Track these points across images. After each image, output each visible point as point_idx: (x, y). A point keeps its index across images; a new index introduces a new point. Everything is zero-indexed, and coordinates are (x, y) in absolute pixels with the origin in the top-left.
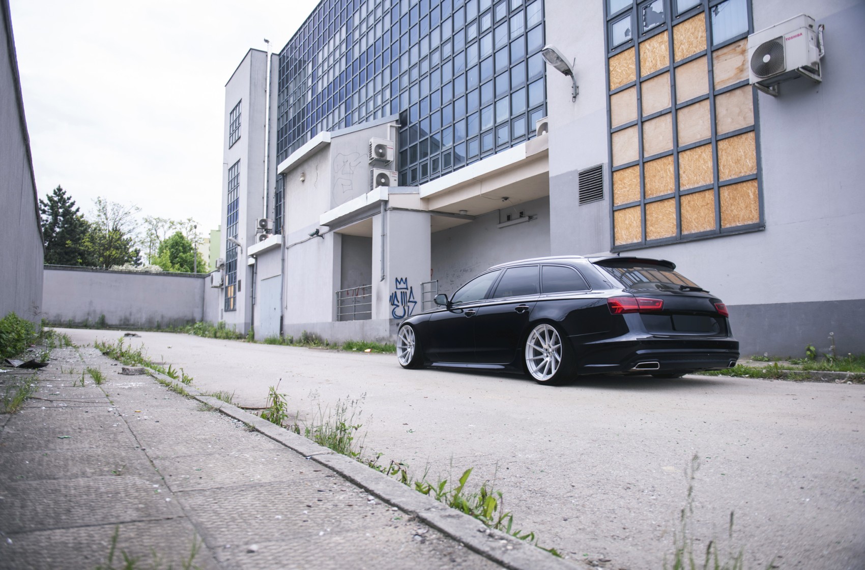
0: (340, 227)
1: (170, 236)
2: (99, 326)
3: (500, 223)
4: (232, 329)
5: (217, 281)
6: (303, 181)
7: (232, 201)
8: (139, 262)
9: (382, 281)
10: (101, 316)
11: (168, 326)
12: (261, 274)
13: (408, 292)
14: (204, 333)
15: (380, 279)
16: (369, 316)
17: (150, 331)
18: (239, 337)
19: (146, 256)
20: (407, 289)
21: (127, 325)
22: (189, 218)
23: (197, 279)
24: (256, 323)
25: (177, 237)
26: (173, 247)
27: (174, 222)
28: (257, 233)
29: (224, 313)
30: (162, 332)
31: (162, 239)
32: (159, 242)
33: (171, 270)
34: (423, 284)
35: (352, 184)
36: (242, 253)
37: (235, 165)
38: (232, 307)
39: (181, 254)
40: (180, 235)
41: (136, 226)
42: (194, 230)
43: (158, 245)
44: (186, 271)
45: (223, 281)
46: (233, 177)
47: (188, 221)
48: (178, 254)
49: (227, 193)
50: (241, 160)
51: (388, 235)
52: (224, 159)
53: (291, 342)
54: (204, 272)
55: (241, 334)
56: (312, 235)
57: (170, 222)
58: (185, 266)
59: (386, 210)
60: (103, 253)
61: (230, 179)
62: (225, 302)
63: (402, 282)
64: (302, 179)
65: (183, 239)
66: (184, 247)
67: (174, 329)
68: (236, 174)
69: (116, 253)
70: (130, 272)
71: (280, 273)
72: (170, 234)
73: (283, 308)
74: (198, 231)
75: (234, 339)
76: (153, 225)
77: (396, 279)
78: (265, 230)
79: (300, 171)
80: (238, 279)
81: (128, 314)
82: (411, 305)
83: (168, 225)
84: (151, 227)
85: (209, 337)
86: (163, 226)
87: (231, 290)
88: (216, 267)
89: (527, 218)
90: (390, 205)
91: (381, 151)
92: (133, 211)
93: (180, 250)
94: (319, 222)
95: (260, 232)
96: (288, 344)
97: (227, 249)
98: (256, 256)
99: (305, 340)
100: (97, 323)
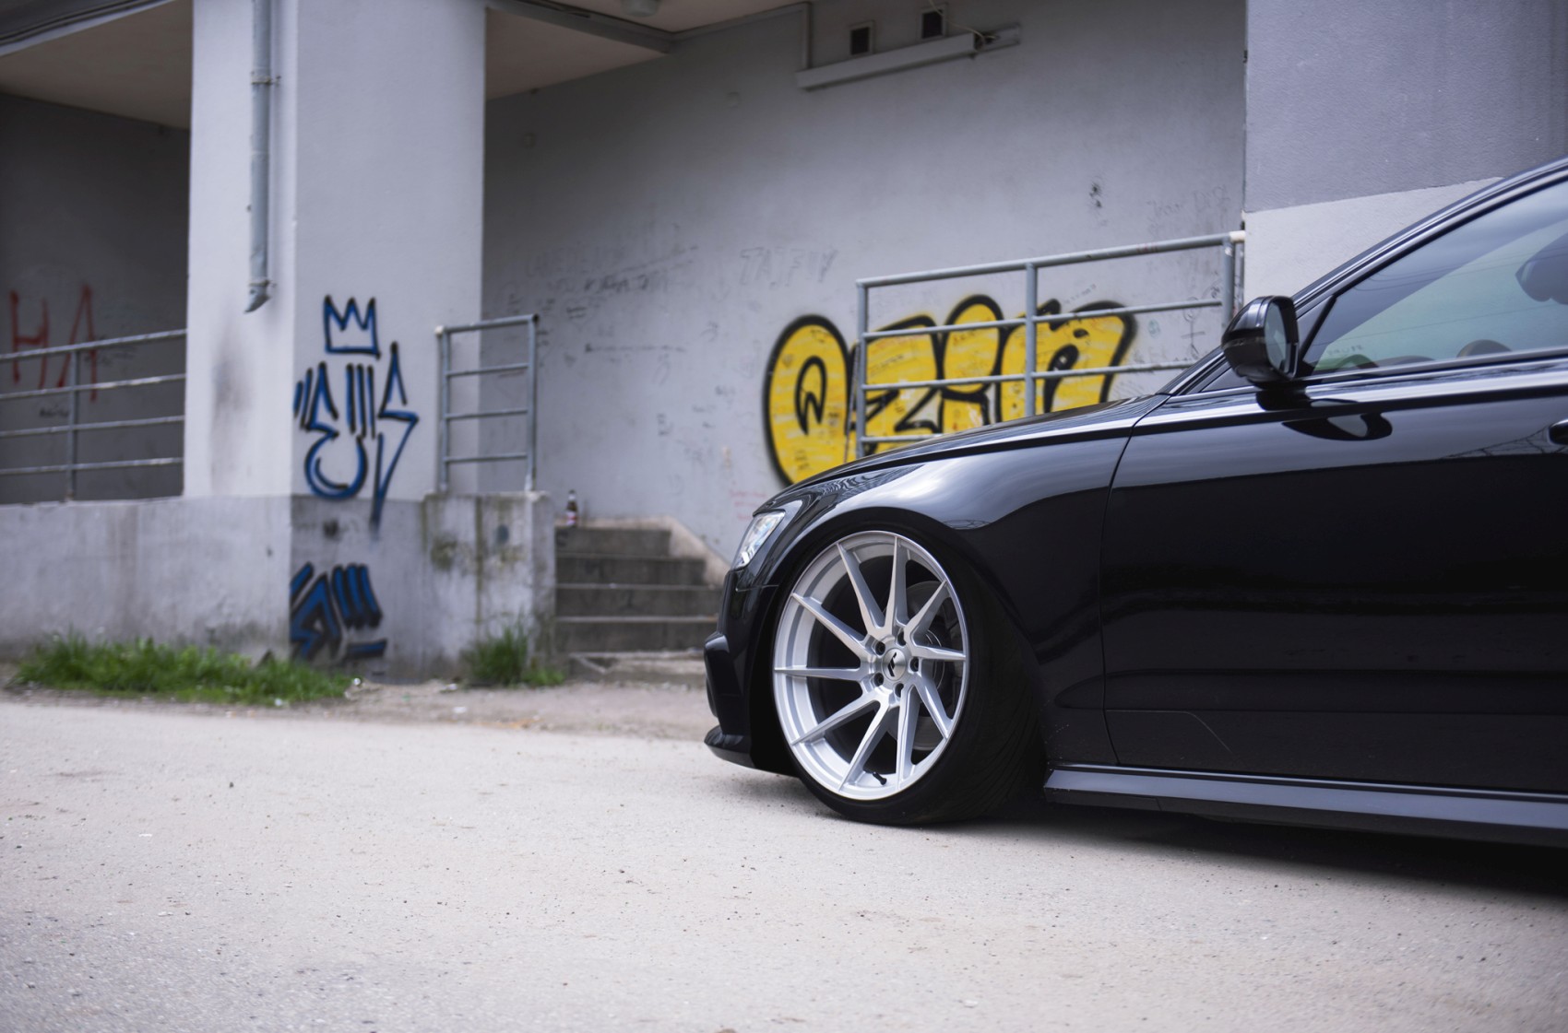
3: (810, 66)
9: (253, 307)
13: (381, 369)
15: (246, 299)
16: (170, 483)
20: (374, 351)
34: (449, 332)
51: (289, 81)
63: (352, 322)
77: (328, 304)
82: (392, 431)
89: (966, 43)
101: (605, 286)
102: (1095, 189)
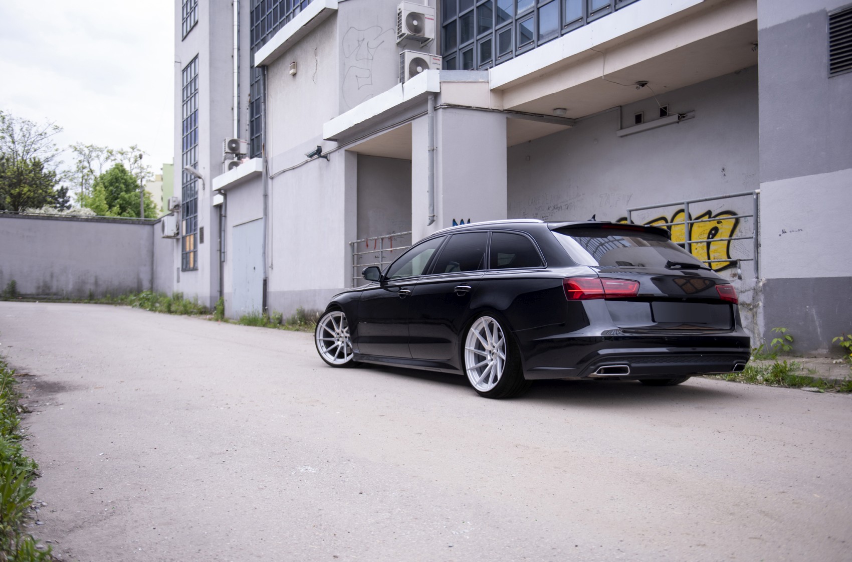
0: (356, 140)
1: (108, 169)
2: (8, 295)
3: (621, 128)
4: (192, 300)
5: (170, 229)
6: (294, 75)
7: (189, 114)
8: (68, 204)
9: (430, 224)
10: (10, 282)
11: (104, 295)
12: (233, 217)
14: (153, 305)
15: (428, 222)
17: (79, 303)
18: (203, 312)
19: (76, 197)
21: (48, 294)
22: (133, 145)
23: (142, 226)
24: (227, 289)
25: (117, 170)
26: (111, 184)
27: (112, 151)
28: (225, 159)
29: (181, 273)
30: (96, 303)
31: (98, 174)
32: (93, 177)
33: (108, 215)
35: (371, 75)
36: (204, 189)
37: (191, 63)
38: (192, 265)
39: (123, 194)
40: (121, 168)
41: (55, 152)
42: (139, 162)
43: (92, 182)
44: (131, 217)
45: (178, 229)
46: (189, 80)
47: (131, 150)
48: (119, 194)
49: (181, 104)
50: (200, 56)
51: (440, 149)
52: (176, 55)
53: (279, 323)
54: (154, 217)
55: (205, 307)
56: (311, 156)
57: (108, 151)
58: (129, 210)
59: (435, 109)
60: (10, 191)
61: (185, 84)
62: (183, 259)
64: (292, 71)
65: (125, 173)
66: (126, 184)
67: (112, 300)
68: (193, 76)
69: (29, 191)
70: (50, 218)
71: (261, 215)
72: (108, 166)
73: (267, 266)
74: (144, 162)
75: (196, 314)
76: (85, 155)
77: (454, 220)
78: (237, 155)
79: (288, 60)
80: (199, 226)
81: (48, 279)
83: (105, 154)
84: (82, 158)
85: (161, 311)
86: (98, 156)
87: (190, 241)
88: (169, 209)
89: (675, 118)
90: (444, 99)
91: (415, 23)
92: (50, 131)
93: (121, 189)
94: (322, 135)
95: (229, 159)
96: (275, 327)
97: (183, 184)
98: (225, 191)
99: (301, 319)
100: (5, 292)
101: (554, 208)
102: (723, 169)
